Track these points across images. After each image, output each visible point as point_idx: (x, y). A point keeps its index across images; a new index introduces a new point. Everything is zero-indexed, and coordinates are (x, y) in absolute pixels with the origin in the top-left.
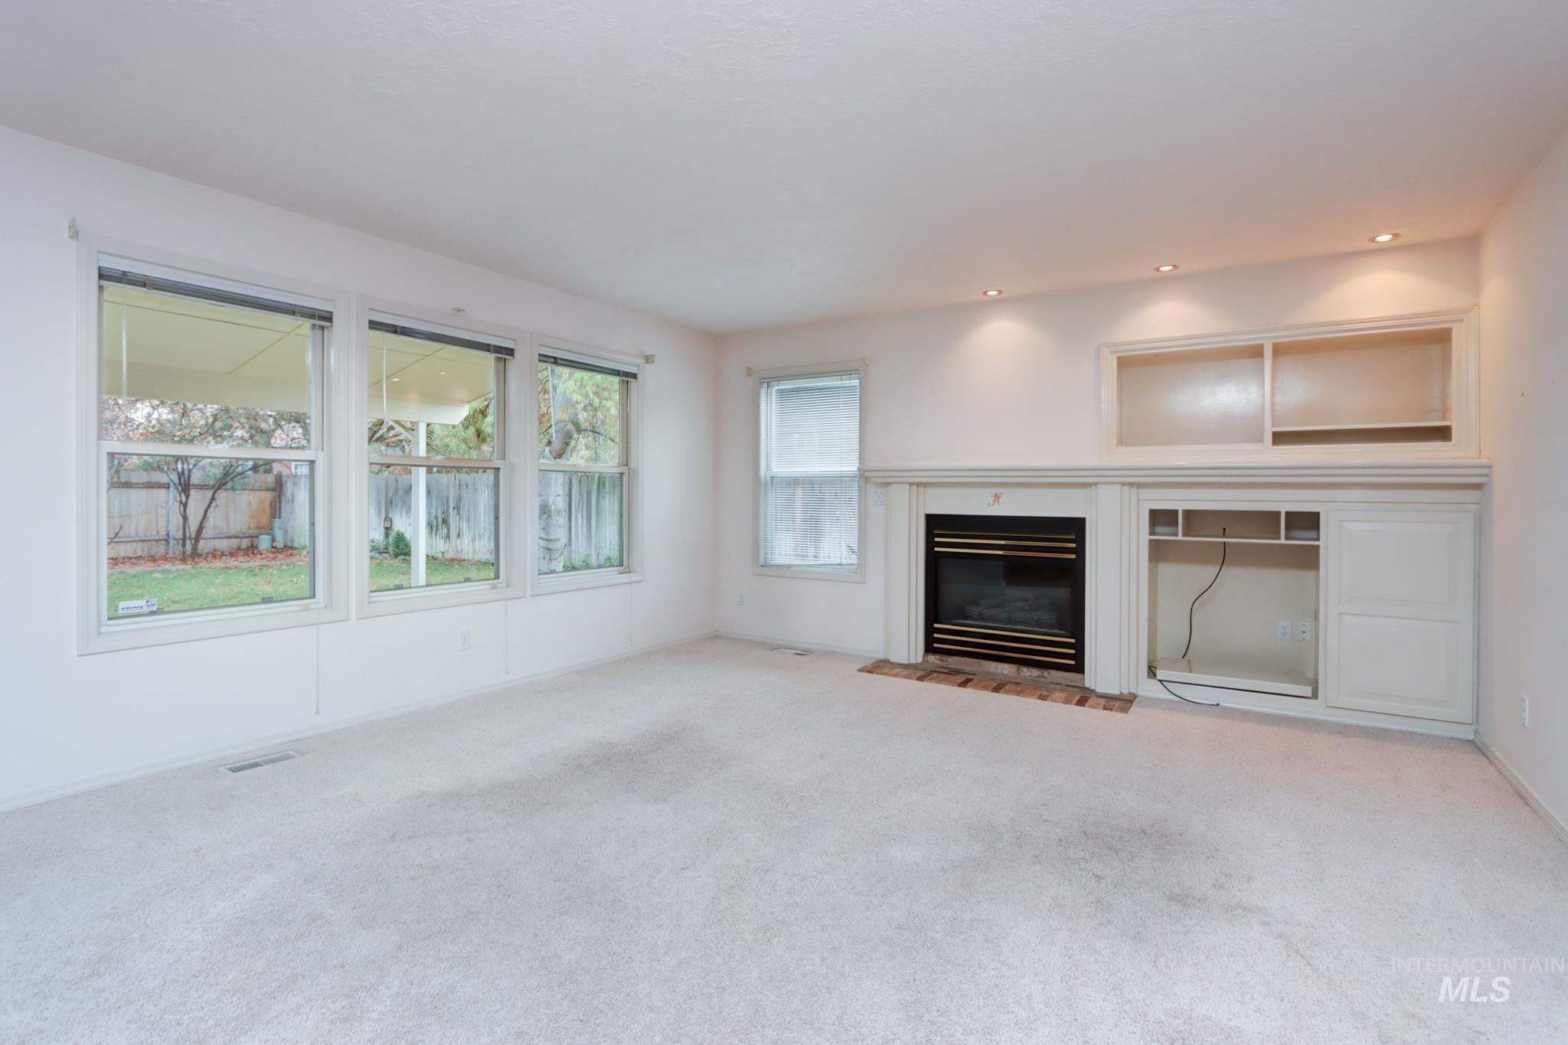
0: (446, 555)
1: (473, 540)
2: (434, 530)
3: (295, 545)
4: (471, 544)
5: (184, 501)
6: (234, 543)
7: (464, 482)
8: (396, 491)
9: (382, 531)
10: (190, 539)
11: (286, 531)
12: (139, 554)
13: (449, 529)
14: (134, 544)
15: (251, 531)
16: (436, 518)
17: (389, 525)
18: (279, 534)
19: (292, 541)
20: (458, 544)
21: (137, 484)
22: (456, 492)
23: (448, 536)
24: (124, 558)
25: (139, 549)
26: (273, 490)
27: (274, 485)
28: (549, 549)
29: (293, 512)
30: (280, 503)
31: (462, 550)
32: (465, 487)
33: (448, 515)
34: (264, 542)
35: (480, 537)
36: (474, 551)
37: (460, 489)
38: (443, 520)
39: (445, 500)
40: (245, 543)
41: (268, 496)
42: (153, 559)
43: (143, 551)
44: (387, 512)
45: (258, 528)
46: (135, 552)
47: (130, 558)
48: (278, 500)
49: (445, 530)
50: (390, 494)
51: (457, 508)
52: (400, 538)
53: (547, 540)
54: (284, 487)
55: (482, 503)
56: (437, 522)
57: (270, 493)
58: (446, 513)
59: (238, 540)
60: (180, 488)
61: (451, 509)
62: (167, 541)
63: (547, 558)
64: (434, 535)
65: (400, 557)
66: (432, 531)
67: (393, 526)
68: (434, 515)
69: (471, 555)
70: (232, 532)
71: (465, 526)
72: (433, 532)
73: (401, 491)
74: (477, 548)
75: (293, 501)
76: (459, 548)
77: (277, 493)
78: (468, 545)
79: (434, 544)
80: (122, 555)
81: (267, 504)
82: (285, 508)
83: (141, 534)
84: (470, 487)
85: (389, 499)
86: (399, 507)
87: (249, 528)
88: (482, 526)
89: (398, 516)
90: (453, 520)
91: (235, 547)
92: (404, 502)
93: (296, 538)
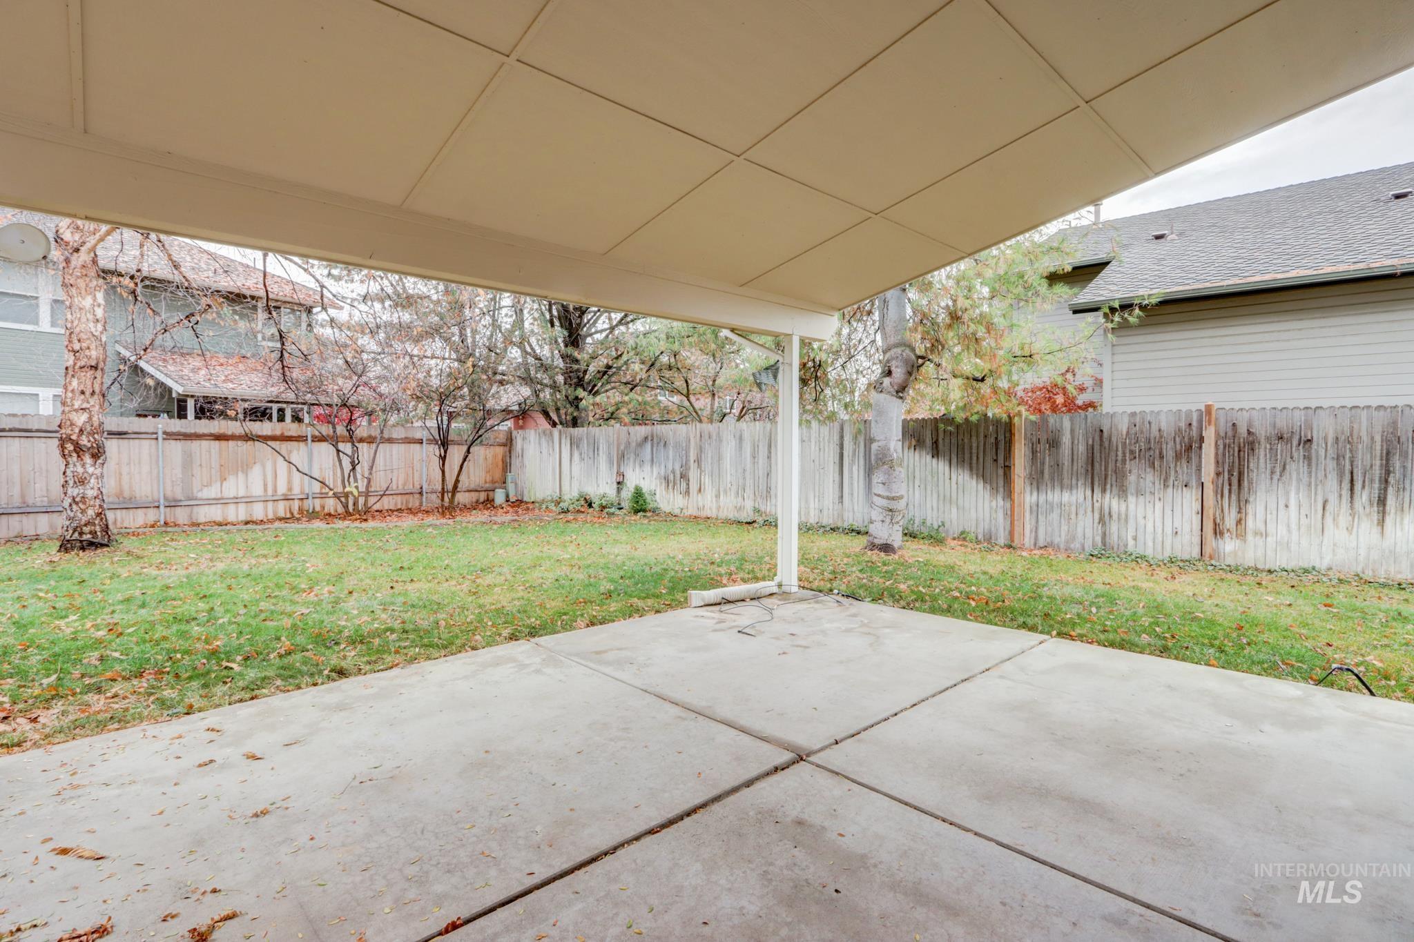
0: (685, 511)
1: (718, 496)
2: (671, 485)
3: (525, 499)
4: (714, 499)
5: (443, 455)
6: (474, 496)
7: (706, 433)
8: (628, 443)
9: (615, 486)
10: (448, 492)
11: (516, 484)
12: (399, 507)
13: (688, 484)
14: (395, 496)
15: (487, 485)
16: (673, 472)
17: (621, 480)
18: (511, 487)
19: (522, 495)
20: (699, 499)
21: (397, 439)
22: (696, 443)
23: (687, 492)
24: (387, 510)
25: (397, 502)
26: (504, 445)
27: (504, 441)
28: (891, 510)
29: (523, 466)
30: (510, 457)
31: (704, 507)
32: (707, 437)
33: (688, 469)
34: (499, 497)
35: (725, 492)
36: (718, 508)
37: (701, 440)
38: (681, 474)
39: (684, 452)
40: (483, 496)
41: (500, 451)
42: (411, 511)
43: (402, 504)
44: (619, 466)
45: (493, 482)
46: (396, 504)
47: (392, 511)
48: (508, 453)
49: (684, 485)
50: (622, 447)
51: (698, 461)
52: (638, 494)
53: (888, 498)
54: (514, 442)
55: (729, 455)
56: (674, 476)
57: (502, 448)
58: (685, 467)
59: (477, 494)
60: (439, 442)
61: (692, 461)
62: (421, 493)
63: (888, 520)
64: (671, 490)
65: (640, 514)
66: (668, 486)
67: (625, 481)
68: (671, 468)
69: (714, 511)
70: (472, 486)
71: (707, 480)
72: (670, 487)
73: (634, 444)
74: (722, 504)
75: (522, 456)
76: (701, 504)
77: (508, 447)
78: (712, 501)
79: (671, 500)
80: (386, 508)
81: (500, 457)
82: (516, 462)
83: (400, 487)
84: (714, 437)
85: (620, 452)
86: (632, 460)
87: (486, 482)
88: (728, 481)
89: (631, 469)
90: (693, 474)
91: (474, 500)
92: (637, 455)
93: (526, 493)
